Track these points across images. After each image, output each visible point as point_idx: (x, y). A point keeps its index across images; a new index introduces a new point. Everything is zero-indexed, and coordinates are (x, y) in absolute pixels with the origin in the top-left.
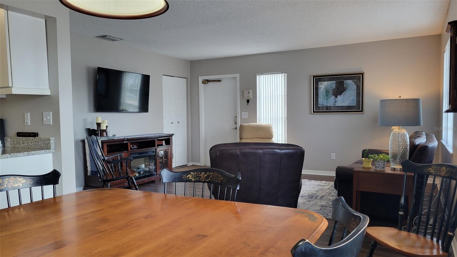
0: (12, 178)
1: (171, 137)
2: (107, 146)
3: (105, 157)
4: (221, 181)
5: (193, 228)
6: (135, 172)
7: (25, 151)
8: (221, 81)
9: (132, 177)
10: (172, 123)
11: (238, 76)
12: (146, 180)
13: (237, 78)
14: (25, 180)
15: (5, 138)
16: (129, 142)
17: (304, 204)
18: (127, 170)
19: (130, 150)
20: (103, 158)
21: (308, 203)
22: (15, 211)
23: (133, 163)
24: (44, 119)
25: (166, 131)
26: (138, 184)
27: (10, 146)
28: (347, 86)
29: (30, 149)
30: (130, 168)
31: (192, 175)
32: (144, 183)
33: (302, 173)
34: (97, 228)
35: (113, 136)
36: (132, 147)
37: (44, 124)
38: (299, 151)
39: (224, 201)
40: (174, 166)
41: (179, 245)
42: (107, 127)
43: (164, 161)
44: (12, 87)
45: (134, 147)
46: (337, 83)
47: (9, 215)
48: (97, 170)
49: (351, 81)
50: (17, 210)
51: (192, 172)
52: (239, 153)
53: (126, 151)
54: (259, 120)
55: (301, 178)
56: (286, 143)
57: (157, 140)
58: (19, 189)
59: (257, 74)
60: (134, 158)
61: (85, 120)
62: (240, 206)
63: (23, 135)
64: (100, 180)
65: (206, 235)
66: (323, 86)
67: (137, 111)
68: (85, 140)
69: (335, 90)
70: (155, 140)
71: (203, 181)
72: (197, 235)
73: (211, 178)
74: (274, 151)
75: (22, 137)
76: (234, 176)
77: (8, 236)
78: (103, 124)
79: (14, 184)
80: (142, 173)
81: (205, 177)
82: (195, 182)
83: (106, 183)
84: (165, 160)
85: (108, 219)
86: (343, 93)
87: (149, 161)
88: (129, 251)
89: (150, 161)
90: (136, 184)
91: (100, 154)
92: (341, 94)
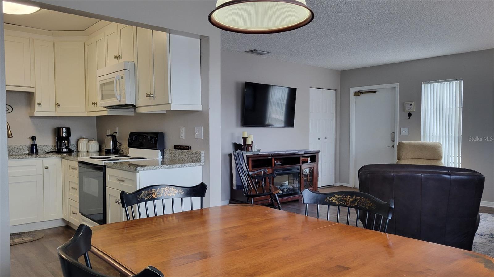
0: (167, 188)
1: (317, 154)
2: (252, 160)
3: (249, 172)
4: (369, 207)
5: (334, 258)
6: (278, 190)
7: (180, 163)
8: (376, 92)
9: (275, 194)
10: (319, 139)
11: (397, 85)
12: (289, 198)
13: (396, 88)
14: (178, 190)
15: (164, 150)
16: (273, 158)
17: (483, 245)
18: (270, 186)
19: (274, 166)
20: (248, 173)
21: (489, 243)
22: (169, 218)
23: (277, 180)
24: (196, 133)
25: (312, 148)
26: (281, 202)
27: (168, 157)
29: (183, 161)
30: (274, 185)
31: (336, 197)
32: (287, 201)
33: (480, 205)
34: (236, 244)
35: (258, 151)
36: (276, 163)
37: (196, 138)
38: (476, 177)
39: (373, 230)
40: (319, 185)
41: (317, 274)
42: (252, 141)
43: (308, 179)
44: (171, 103)
45: (278, 163)
47: (163, 221)
48: (241, 185)
50: (170, 217)
51: (336, 195)
52: (394, 176)
53: (270, 166)
54: (424, 137)
55: (479, 211)
56: (460, 167)
57: (302, 157)
58: (172, 199)
59: (422, 83)
60: (278, 174)
61: (232, 135)
62: (392, 238)
63: (178, 147)
64: (245, 195)
65: (349, 268)
67: (283, 125)
68: (231, 154)
70: (299, 157)
71: (349, 205)
72: (338, 265)
73: (358, 203)
74: (441, 176)
75: (178, 150)
76: (385, 203)
77: (161, 241)
78: (249, 139)
79: (168, 193)
80: (285, 190)
81: (351, 201)
82: (339, 205)
83: (250, 198)
84: (310, 178)
85: (247, 236)
87: (292, 179)
88: (265, 272)
89: (294, 179)
90: (279, 202)
91: (245, 169)
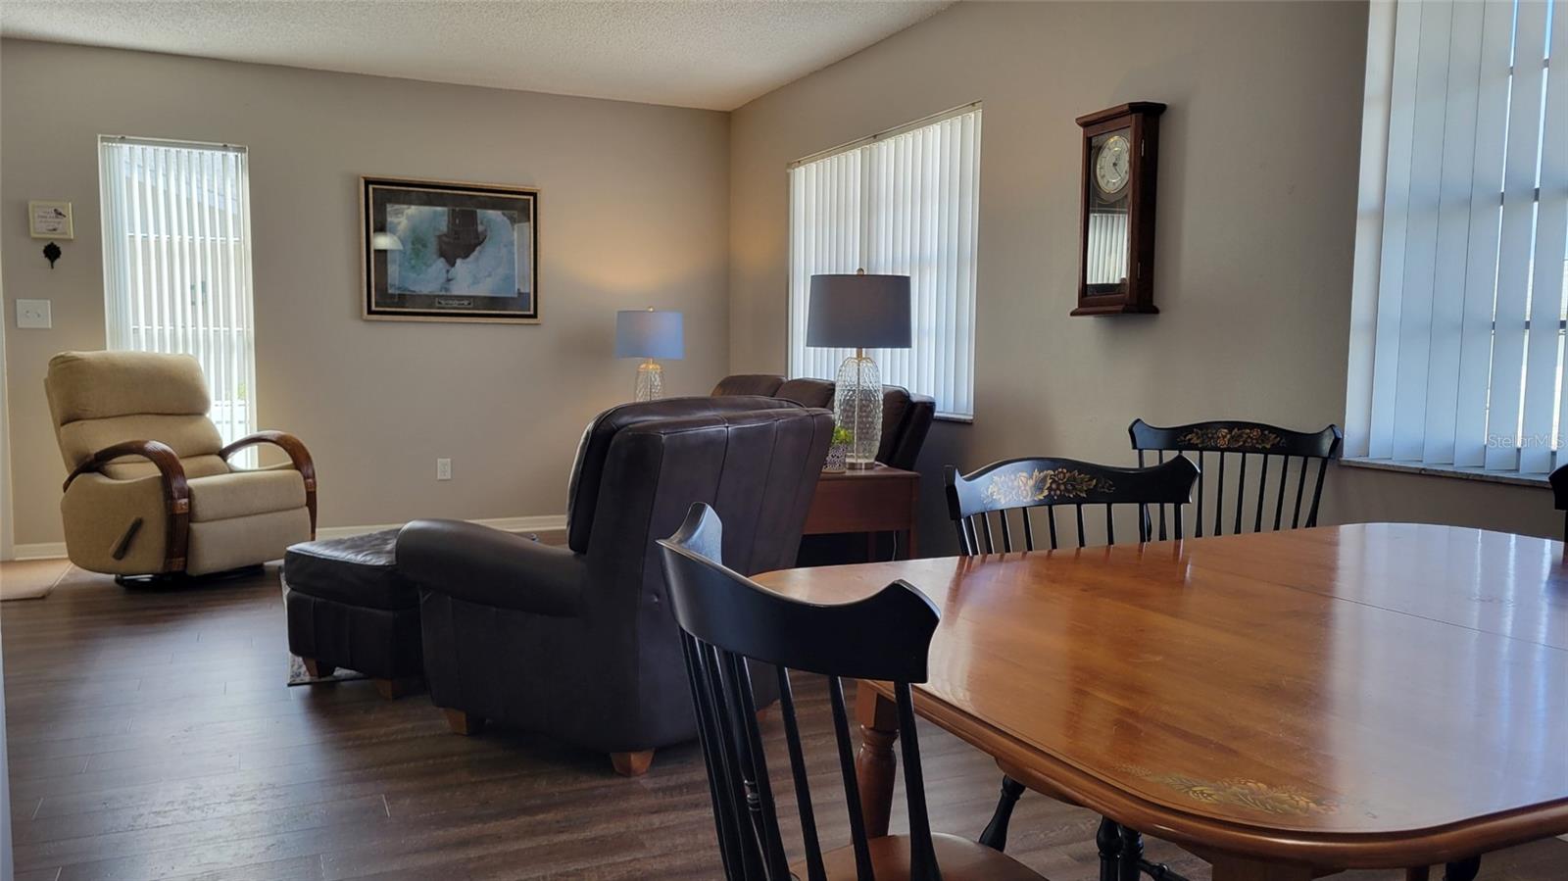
28: (486, 230)
46: (453, 215)
49: (499, 212)
59: (99, 135)
66: (406, 217)
69: (445, 239)
86: (474, 250)
92: (466, 256)
